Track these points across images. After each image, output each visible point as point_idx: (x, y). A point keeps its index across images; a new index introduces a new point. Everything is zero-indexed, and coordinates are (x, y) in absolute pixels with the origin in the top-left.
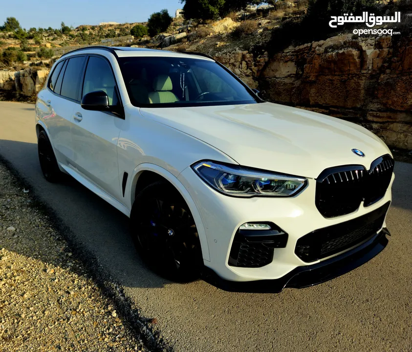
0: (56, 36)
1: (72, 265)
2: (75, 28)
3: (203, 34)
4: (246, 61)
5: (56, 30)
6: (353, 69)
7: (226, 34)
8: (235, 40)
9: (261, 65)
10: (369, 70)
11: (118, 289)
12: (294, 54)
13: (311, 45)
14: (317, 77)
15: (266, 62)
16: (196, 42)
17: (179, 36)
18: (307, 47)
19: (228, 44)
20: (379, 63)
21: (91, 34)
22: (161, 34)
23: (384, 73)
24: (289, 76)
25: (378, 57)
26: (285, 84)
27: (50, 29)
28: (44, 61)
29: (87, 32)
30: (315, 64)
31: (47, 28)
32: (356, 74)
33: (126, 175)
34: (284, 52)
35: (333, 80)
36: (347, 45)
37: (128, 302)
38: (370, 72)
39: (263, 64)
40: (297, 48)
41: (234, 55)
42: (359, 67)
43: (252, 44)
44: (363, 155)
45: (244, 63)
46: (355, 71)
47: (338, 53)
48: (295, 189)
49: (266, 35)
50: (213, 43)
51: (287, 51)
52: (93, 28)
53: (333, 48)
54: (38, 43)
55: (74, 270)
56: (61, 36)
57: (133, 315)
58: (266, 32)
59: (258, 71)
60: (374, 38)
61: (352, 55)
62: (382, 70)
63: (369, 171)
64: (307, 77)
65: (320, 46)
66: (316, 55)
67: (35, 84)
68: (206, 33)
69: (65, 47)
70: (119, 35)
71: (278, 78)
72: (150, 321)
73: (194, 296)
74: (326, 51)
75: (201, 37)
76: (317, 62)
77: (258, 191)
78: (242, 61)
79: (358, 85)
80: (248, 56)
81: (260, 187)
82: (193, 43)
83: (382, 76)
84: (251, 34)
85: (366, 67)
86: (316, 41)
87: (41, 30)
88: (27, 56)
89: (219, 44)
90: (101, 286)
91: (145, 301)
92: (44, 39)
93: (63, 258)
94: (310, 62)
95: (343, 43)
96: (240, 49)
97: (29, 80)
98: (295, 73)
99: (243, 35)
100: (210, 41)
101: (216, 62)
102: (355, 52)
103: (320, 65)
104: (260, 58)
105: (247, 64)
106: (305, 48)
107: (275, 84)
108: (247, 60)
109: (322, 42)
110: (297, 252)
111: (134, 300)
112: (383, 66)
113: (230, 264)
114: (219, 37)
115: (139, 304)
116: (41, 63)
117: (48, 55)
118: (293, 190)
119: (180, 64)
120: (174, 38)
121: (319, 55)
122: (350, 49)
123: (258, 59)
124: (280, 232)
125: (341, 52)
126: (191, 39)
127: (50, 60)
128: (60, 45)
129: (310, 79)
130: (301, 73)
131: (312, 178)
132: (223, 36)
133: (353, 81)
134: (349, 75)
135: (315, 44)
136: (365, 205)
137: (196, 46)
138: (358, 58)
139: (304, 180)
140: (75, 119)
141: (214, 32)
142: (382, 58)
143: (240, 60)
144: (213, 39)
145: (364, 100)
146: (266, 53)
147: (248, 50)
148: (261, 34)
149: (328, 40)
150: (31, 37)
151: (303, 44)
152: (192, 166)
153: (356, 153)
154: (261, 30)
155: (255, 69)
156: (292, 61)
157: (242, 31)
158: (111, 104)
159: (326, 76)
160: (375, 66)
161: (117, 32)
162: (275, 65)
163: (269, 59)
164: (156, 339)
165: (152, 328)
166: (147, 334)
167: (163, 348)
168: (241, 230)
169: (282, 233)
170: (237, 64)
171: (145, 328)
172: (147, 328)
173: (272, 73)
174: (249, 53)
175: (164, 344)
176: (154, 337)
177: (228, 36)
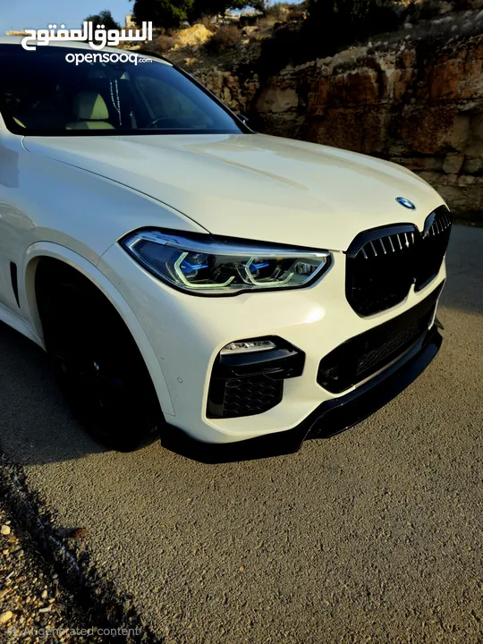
3: (164, 46)
4: (229, 88)
6: (371, 99)
7: (197, 47)
8: (211, 56)
9: (251, 94)
10: (390, 99)
11: (16, 478)
12: (294, 77)
13: (316, 64)
14: (325, 110)
15: (256, 90)
18: (310, 67)
19: (201, 62)
20: (401, 88)
23: (409, 103)
24: (289, 110)
25: (400, 80)
26: (285, 122)
30: (322, 92)
32: (373, 105)
34: (280, 75)
35: (346, 115)
36: (362, 62)
37: (33, 501)
38: (391, 101)
39: (253, 93)
40: (298, 68)
41: (211, 78)
42: (377, 94)
43: (235, 61)
44: (413, 207)
45: (226, 90)
46: (373, 100)
47: (350, 74)
48: (311, 272)
49: (253, 50)
50: (180, 60)
51: (284, 73)
53: (344, 67)
57: (42, 527)
58: (254, 44)
59: (247, 103)
60: (394, 53)
61: (368, 78)
62: (405, 99)
63: (423, 232)
64: (313, 111)
65: (327, 65)
66: (323, 79)
68: (168, 44)
71: (275, 113)
72: (73, 533)
74: (335, 72)
75: (161, 50)
76: (325, 88)
77: (249, 280)
78: (223, 87)
79: (378, 122)
80: (231, 79)
81: (252, 273)
83: (406, 108)
84: (234, 47)
85: (386, 94)
86: (320, 58)
91: (66, 494)
94: (316, 90)
95: (355, 60)
96: (219, 68)
98: (296, 105)
99: (222, 47)
100: (175, 57)
101: (174, 67)
102: (372, 73)
103: (328, 93)
104: (248, 83)
105: (231, 92)
106: (307, 68)
107: (272, 122)
108: (230, 86)
109: (329, 59)
110: (321, 379)
111: (45, 495)
112: (406, 93)
113: (209, 415)
114: (188, 51)
115: (53, 504)
118: (308, 274)
121: (326, 77)
122: (366, 69)
123: (246, 84)
124: (291, 351)
125: (354, 72)
129: (317, 113)
130: (304, 105)
131: (338, 251)
132: (194, 49)
133: (370, 115)
134: (365, 106)
135: (320, 62)
136: (417, 290)
138: (376, 82)
139: (325, 255)
141: (179, 44)
142: (406, 82)
143: (220, 86)
144: (180, 54)
145: (385, 142)
146: (256, 75)
147: (231, 70)
148: (248, 47)
149: (337, 55)
151: (305, 63)
153: (402, 203)
154: (247, 41)
155: (242, 99)
156: (291, 87)
157: (219, 43)
159: (336, 108)
160: (397, 93)
162: (269, 94)
163: (261, 86)
164: (83, 569)
165: (76, 547)
166: (67, 562)
167: (97, 586)
168: (223, 356)
169: (294, 353)
170: (218, 91)
171: (62, 551)
172: (67, 549)
173: (266, 105)
174: (233, 75)
175: (98, 578)
176: (80, 565)
177: (200, 49)
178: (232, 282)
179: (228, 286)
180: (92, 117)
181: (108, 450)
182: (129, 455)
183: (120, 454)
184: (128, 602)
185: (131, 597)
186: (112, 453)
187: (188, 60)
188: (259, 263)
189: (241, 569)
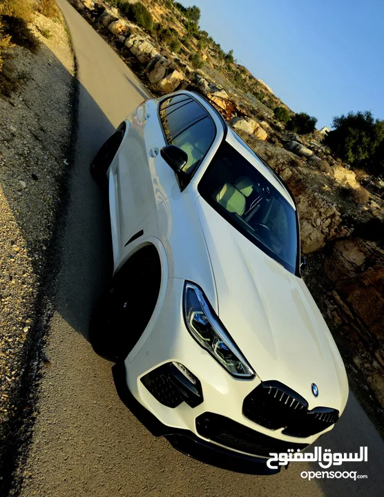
0: (218, 55)
1: (37, 258)
2: (237, 64)
3: (322, 168)
5: (222, 51)
7: (338, 185)
8: (340, 196)
9: (340, 234)
11: (49, 312)
12: (372, 251)
14: (370, 285)
15: (345, 236)
16: (311, 169)
17: (305, 150)
19: (332, 194)
21: (245, 80)
22: (295, 134)
24: (352, 263)
26: (343, 266)
27: (218, 46)
28: (188, 67)
29: (243, 76)
30: (378, 274)
31: (217, 43)
33: (141, 233)
34: (365, 242)
35: (379, 300)
37: (46, 330)
39: (342, 235)
40: (378, 249)
41: (328, 207)
43: (349, 212)
44: (316, 395)
45: (329, 220)
48: (242, 373)
49: (365, 216)
50: (322, 182)
51: (369, 244)
52: (251, 77)
54: (199, 47)
55: (34, 263)
56: (221, 59)
57: (39, 344)
58: (368, 214)
59: (333, 236)
63: (310, 411)
64: (364, 278)
67: (164, 78)
68: (325, 169)
69: (215, 71)
70: (264, 102)
71: (343, 257)
72: (46, 361)
73: (98, 372)
75: (319, 168)
78: (329, 217)
80: (337, 218)
81: (218, 346)
82: (308, 167)
84: (357, 204)
87: (211, 39)
88: (181, 49)
89: (326, 187)
90: (40, 297)
91: (58, 342)
92: (207, 49)
93: (36, 246)
94: (376, 270)
96: (337, 207)
97: (162, 70)
98: (358, 265)
99: (350, 198)
100: (322, 178)
103: (381, 279)
104: (344, 228)
105: (331, 223)
107: (336, 259)
108: (333, 220)
110: (198, 419)
111: (51, 332)
113: (142, 380)
114: (331, 182)
115: (51, 340)
116: (185, 66)
117: (197, 65)
118: (239, 372)
119: (266, 189)
120: (301, 148)
123: (342, 228)
124: (199, 394)
126: (310, 162)
127: (193, 70)
128: (214, 65)
129: (364, 282)
130: (363, 270)
131: (259, 378)
132: (335, 185)
136: (283, 432)
137: (308, 172)
139: (253, 373)
140: (151, 150)
141: (331, 174)
143: (328, 215)
144: (325, 180)
146: (353, 229)
147: (342, 214)
148: (364, 212)
150: (197, 38)
152: (187, 282)
153: (313, 388)
154: (366, 209)
155: (333, 232)
156: (365, 254)
157: (352, 195)
158: (184, 170)
159: (377, 291)
161: (266, 99)
162: (350, 244)
163: (350, 236)
164: (35, 380)
165: (41, 368)
166: (32, 370)
167: (33, 393)
168: (173, 365)
169: (199, 396)
170: (324, 216)
171: (36, 363)
172: (38, 365)
173: (342, 248)
174: (340, 217)
175: (36, 390)
176: (35, 377)
177: (338, 188)
178: (208, 341)
179: (204, 341)
180: (241, 191)
181: (89, 341)
182: (94, 353)
183: (92, 348)
184: (37, 413)
185: (39, 413)
186: (90, 344)
187: (326, 186)
188: (225, 345)
189: (83, 455)
